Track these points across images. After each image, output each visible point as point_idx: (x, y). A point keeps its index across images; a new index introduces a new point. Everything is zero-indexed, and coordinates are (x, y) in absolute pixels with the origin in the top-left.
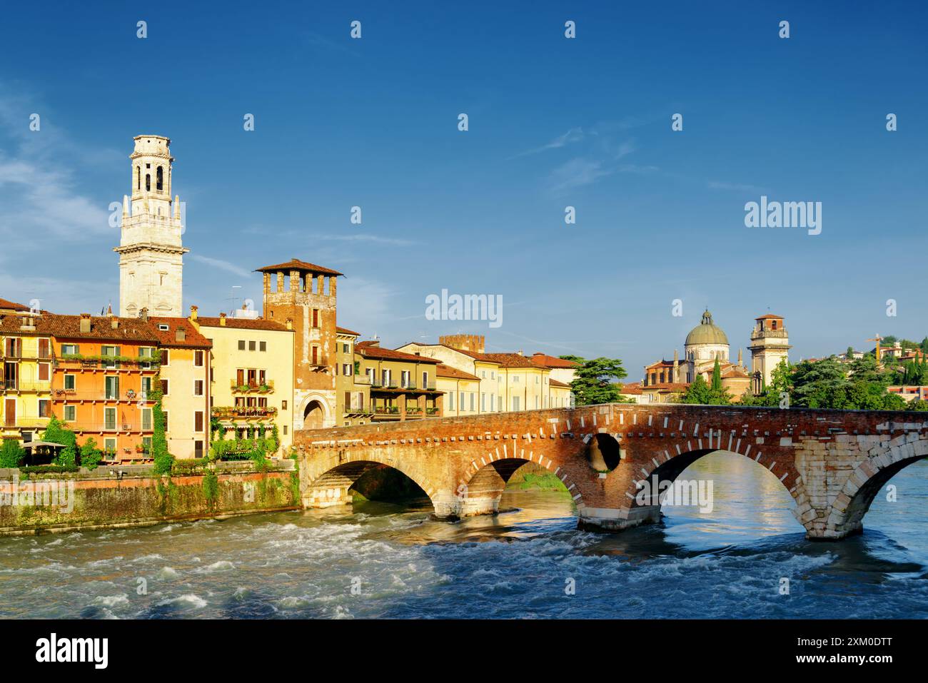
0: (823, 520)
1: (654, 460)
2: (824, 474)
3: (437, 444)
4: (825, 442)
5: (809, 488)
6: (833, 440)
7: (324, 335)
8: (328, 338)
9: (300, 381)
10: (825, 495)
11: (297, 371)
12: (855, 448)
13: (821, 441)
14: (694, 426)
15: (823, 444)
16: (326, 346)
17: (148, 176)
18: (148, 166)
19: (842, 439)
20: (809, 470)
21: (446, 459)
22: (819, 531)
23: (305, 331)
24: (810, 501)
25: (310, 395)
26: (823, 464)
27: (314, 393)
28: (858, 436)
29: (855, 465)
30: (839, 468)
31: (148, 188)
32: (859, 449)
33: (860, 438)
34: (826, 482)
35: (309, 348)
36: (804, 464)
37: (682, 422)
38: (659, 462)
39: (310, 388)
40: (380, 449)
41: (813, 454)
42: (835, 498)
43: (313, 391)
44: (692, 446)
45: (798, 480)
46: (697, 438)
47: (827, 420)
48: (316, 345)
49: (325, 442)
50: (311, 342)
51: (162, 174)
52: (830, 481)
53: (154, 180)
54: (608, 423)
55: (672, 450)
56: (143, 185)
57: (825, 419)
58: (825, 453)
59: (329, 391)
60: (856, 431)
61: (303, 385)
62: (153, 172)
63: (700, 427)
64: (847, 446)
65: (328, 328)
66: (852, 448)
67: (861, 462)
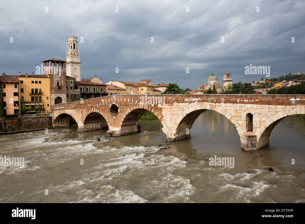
0: (171, 132)
1: (126, 112)
2: (170, 116)
3: (79, 108)
4: (170, 105)
5: (166, 121)
6: (172, 105)
7: (62, 79)
8: (63, 79)
9: (53, 91)
10: (171, 123)
11: (51, 89)
12: (179, 107)
13: (169, 105)
14: (136, 101)
15: (170, 106)
16: (62, 82)
17: (71, 46)
18: (71, 44)
19: (175, 104)
20: (166, 115)
21: (80, 113)
22: (170, 136)
23: (54, 78)
24: (166, 125)
25: (57, 95)
26: (170, 113)
27: (59, 95)
28: (180, 103)
29: (179, 113)
30: (174, 114)
31: (71, 48)
32: (180, 108)
33: (180, 104)
34: (171, 119)
35: (56, 83)
36: (165, 113)
37: (133, 100)
38: (127, 113)
39: (56, 93)
40: (67, 110)
41: (167, 110)
42: (174, 124)
43: (57, 94)
44: (136, 107)
45: (163, 119)
46: (136, 105)
47: (171, 98)
48: (58, 81)
49: (57, 108)
50: (56, 81)
51: (75, 45)
52: (172, 118)
53: (73, 47)
54: (115, 101)
55: (131, 109)
56: (70, 48)
57: (170, 98)
58: (170, 109)
59: (64, 94)
60: (178, 102)
61: (54, 92)
62: (72, 45)
63: (137, 101)
64: (176, 107)
65: (63, 77)
66: (178, 107)
67: (181, 112)
